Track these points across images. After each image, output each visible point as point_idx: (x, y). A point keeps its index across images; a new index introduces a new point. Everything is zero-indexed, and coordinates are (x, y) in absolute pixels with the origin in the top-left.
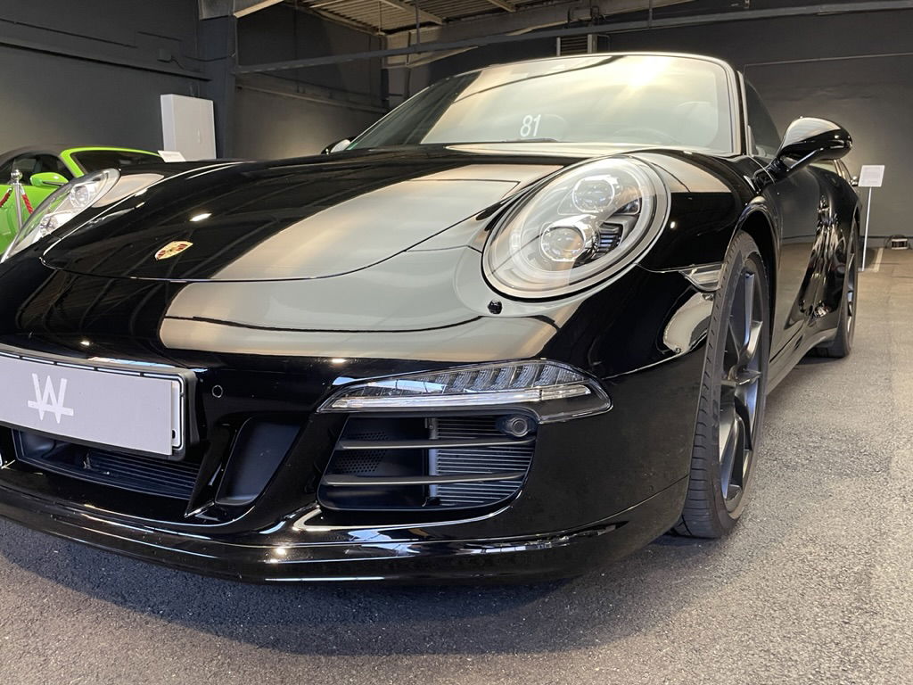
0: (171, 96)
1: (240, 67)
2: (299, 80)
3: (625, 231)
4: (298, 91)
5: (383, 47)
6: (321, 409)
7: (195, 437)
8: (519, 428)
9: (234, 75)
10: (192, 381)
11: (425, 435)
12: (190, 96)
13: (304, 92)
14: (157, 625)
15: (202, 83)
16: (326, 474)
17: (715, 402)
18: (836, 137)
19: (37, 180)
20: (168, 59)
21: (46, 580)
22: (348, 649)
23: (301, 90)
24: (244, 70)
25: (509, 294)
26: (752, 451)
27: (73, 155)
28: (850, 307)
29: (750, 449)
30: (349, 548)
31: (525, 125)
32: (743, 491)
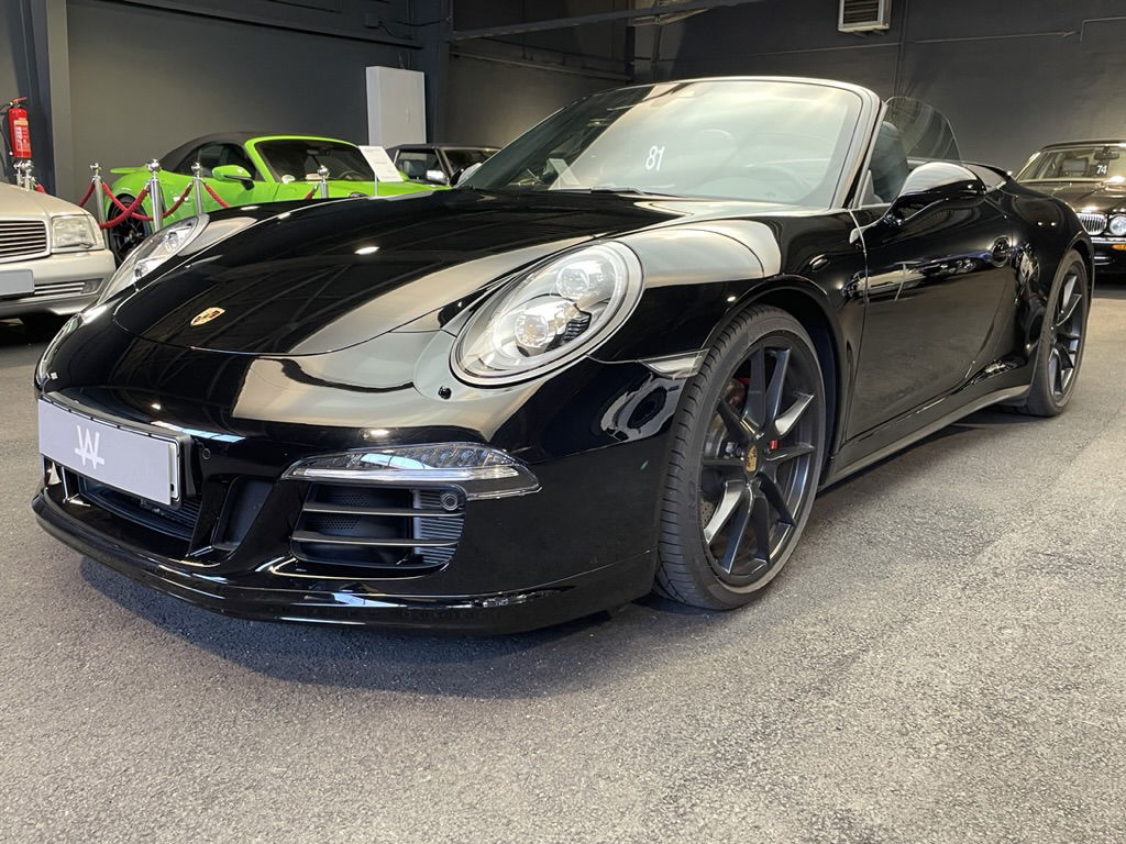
0: (377, 69)
1: (455, 32)
2: (526, 44)
3: (593, 320)
4: (524, 58)
5: (630, 7)
6: (285, 476)
7: (191, 490)
8: (450, 502)
9: (448, 42)
10: (187, 444)
11: (408, 505)
12: (399, 68)
13: (532, 59)
14: (180, 644)
15: (414, 51)
16: (297, 529)
17: (692, 483)
18: (970, 187)
19: (217, 173)
20: (376, 24)
21: (108, 599)
22: (325, 679)
23: (528, 56)
24: (458, 37)
25: (467, 380)
26: (794, 526)
27: (257, 146)
28: (1072, 357)
29: (792, 524)
30: (309, 594)
31: (651, 156)
32: (769, 567)
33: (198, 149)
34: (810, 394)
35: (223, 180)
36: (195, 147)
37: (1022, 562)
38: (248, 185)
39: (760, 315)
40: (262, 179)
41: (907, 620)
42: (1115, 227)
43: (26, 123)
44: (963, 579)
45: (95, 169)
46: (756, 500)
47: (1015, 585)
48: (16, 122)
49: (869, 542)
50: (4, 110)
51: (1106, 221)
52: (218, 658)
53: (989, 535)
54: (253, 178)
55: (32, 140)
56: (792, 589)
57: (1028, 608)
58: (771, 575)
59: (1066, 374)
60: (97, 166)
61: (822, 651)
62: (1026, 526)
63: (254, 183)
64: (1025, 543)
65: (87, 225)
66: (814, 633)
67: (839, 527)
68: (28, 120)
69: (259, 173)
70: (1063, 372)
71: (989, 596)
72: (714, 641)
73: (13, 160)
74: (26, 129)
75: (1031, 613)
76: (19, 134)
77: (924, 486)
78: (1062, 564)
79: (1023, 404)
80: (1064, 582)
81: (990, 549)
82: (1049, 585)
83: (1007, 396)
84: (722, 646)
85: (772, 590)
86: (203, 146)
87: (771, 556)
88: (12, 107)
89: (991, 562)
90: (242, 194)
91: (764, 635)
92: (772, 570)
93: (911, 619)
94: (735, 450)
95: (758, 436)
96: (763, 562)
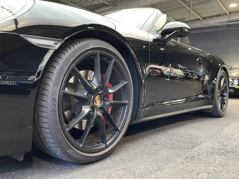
28: (225, 101)
29: (119, 131)
32: (107, 147)
34: (126, 81)
37: (209, 151)
41: (159, 169)
42: (235, 83)
44: (186, 156)
47: (206, 158)
51: (232, 81)
53: (198, 143)
57: (210, 166)
59: (224, 106)
62: (211, 141)
64: (210, 146)
66: (117, 174)
70: (223, 105)
71: (195, 162)
75: (212, 168)
77: (179, 130)
78: (225, 152)
79: (211, 111)
80: (225, 157)
81: (198, 147)
82: (219, 159)
83: (206, 108)
87: (107, 143)
89: (198, 151)
92: (107, 149)
93: (161, 169)
94: (88, 95)
95: (100, 92)
96: (104, 145)
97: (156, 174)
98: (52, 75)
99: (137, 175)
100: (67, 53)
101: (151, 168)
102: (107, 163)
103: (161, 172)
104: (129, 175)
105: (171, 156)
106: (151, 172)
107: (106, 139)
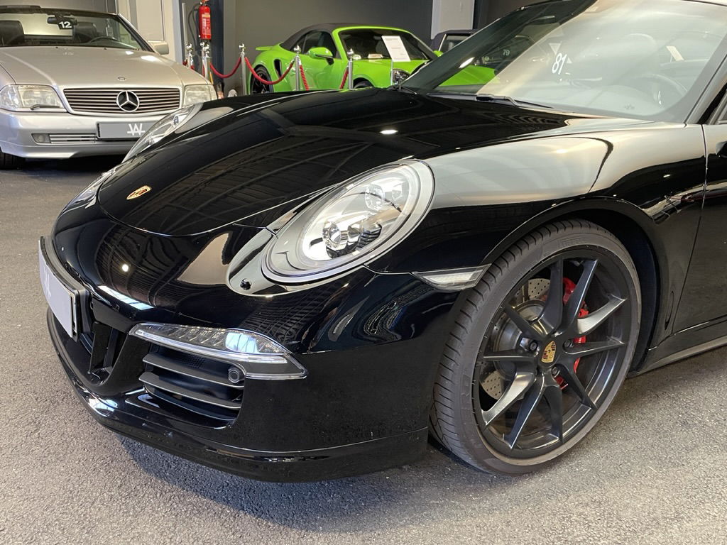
3: (381, 232)
6: (131, 333)
7: (87, 329)
8: (235, 376)
10: (83, 296)
19: (312, 52)
26: (595, 409)
27: (341, 34)
29: (593, 408)
30: (146, 422)
31: (557, 63)
32: (562, 442)
33: (305, 35)
34: (622, 298)
35: (315, 58)
36: (304, 33)
38: (330, 61)
39: (560, 232)
40: (340, 58)
41: (678, 518)
43: (209, 16)
45: (242, 48)
46: (546, 389)
48: (203, 16)
49: (685, 423)
50: (197, 8)
52: (118, 441)
54: (334, 56)
55: (212, 28)
56: (583, 463)
58: (563, 449)
60: (243, 45)
61: (578, 536)
63: (334, 60)
65: (208, 91)
66: (581, 514)
67: (664, 402)
68: (211, 14)
69: (339, 54)
72: (486, 504)
73: (200, 40)
74: (208, 20)
76: (204, 23)
84: (491, 511)
85: (566, 460)
86: (308, 33)
87: (564, 435)
88: (202, 5)
90: (326, 69)
91: (534, 507)
92: (564, 446)
93: (683, 518)
94: (530, 345)
95: (557, 334)
96: (556, 438)
97: (669, 531)
98: (464, 333)
99: (624, 526)
100: (493, 282)
101: (659, 512)
102: (560, 476)
103: (679, 527)
104: (608, 523)
105: (718, 476)
106: (658, 523)
107: (564, 424)
